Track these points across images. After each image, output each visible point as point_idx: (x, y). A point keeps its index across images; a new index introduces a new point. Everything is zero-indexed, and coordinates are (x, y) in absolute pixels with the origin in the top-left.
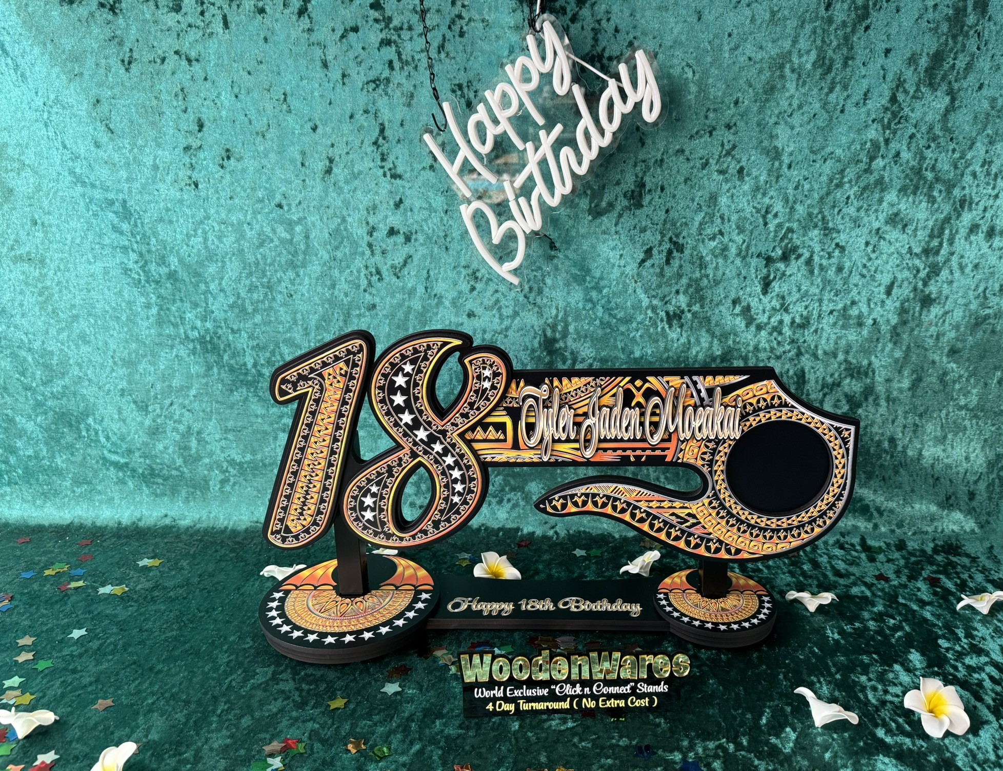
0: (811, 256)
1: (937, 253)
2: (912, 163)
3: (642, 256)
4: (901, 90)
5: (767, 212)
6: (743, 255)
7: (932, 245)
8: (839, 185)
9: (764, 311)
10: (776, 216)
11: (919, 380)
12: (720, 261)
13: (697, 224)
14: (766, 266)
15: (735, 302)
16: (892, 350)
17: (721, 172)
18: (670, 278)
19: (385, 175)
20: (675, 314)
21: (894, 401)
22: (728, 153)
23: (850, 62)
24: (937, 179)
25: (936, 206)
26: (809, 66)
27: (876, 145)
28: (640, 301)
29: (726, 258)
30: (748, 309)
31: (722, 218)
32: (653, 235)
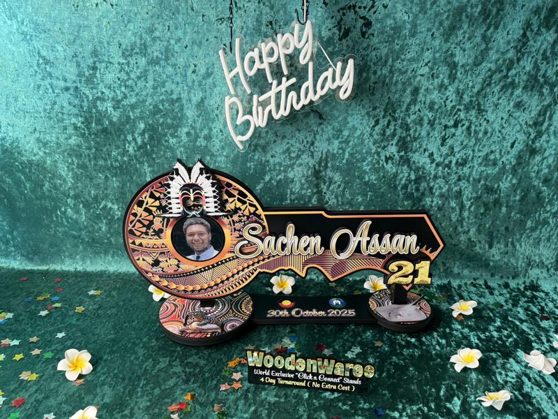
0: (470, 125)
1: (542, 124)
2: (532, 72)
3: (373, 124)
4: (529, 29)
5: (447, 99)
6: (431, 123)
7: (539, 120)
8: (489, 85)
9: (441, 156)
10: (451, 101)
11: (526, 195)
12: (419, 128)
13: (405, 106)
14: (445, 129)
15: (425, 150)
16: (512, 179)
17: (422, 76)
18: (388, 136)
20: (390, 157)
21: (510, 207)
22: (426, 65)
23: (501, 12)
24: (546, 82)
25: (543, 98)
26: (476, 14)
27: (512, 62)
28: (371, 149)
29: (422, 125)
30: (432, 154)
31: (420, 102)
32: (380, 112)
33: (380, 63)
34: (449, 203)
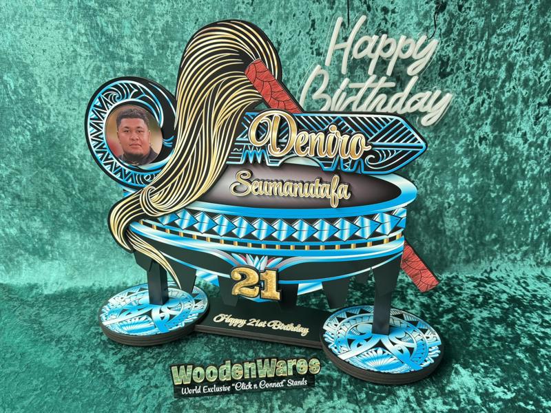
3: (468, 101)
5: (541, 76)
6: (525, 101)
9: (534, 136)
10: (546, 78)
12: (513, 107)
13: (500, 83)
14: (538, 108)
15: (518, 130)
17: (517, 51)
18: (483, 115)
19: (312, 53)
20: (484, 137)
22: (522, 39)
28: (465, 130)
29: (516, 103)
30: (525, 134)
31: (515, 79)
32: (475, 89)
33: (476, 38)
34: (540, 186)
